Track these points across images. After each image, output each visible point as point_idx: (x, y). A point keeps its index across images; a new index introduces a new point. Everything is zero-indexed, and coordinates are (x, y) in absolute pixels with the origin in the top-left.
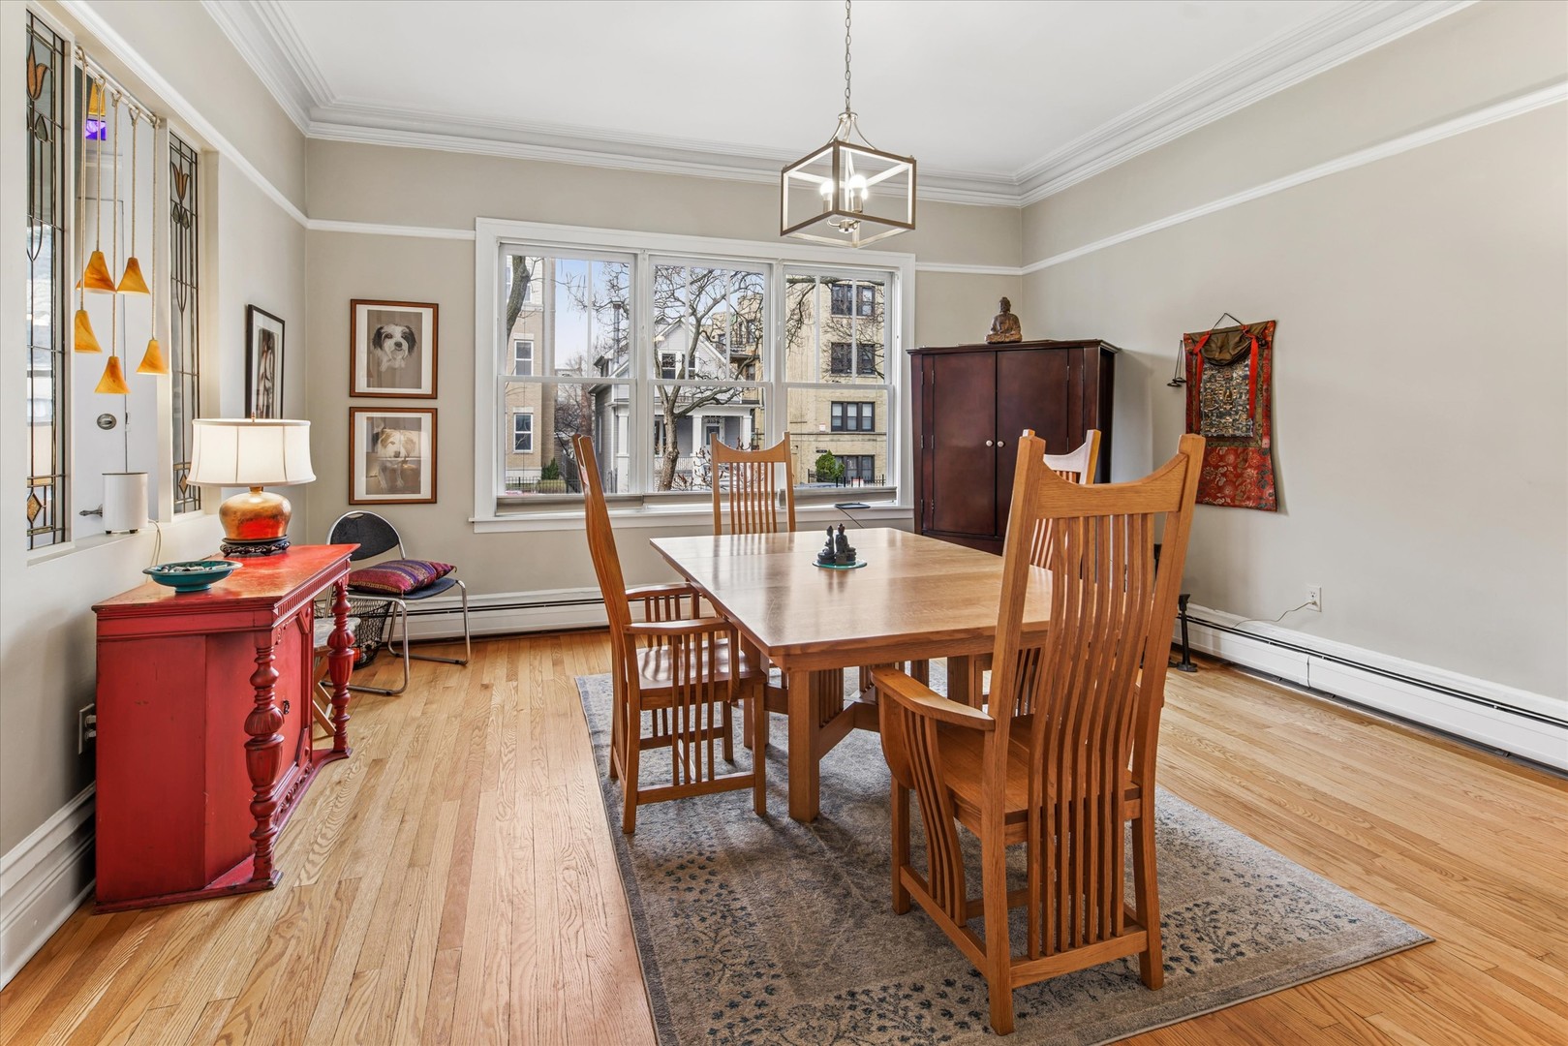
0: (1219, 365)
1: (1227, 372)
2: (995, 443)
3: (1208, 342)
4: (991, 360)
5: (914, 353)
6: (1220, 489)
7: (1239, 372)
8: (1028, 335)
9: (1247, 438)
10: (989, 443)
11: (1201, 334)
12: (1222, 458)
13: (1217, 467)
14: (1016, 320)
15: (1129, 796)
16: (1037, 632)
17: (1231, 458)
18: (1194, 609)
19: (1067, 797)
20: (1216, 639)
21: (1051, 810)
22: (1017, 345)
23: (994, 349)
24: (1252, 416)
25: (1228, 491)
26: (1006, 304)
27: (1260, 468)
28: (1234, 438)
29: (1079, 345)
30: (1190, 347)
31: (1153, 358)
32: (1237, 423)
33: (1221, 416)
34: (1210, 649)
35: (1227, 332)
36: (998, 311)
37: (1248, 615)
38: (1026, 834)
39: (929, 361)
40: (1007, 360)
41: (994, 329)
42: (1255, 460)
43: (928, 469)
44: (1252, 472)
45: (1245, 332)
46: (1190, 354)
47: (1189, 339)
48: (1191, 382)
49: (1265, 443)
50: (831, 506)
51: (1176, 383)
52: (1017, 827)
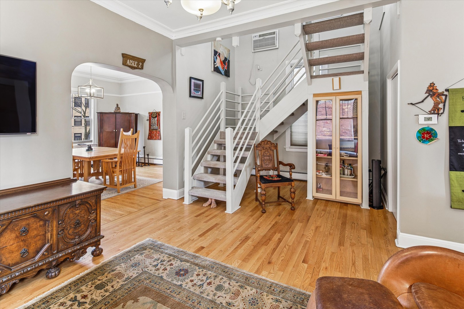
0: (153, 118)
1: (154, 119)
2: (115, 131)
3: (152, 114)
4: (115, 115)
5: (98, 113)
6: (154, 137)
7: (156, 119)
8: (122, 111)
9: (157, 129)
10: (114, 130)
11: (151, 112)
12: (154, 132)
13: (153, 134)
14: (119, 108)
15: (133, 168)
16: (122, 154)
17: (155, 132)
18: (150, 157)
19: (126, 169)
20: (153, 160)
21: (124, 170)
22: (119, 113)
23: (115, 113)
24: (157, 126)
25: (155, 137)
26: (117, 105)
27: (159, 133)
28: (155, 129)
29: (131, 113)
30: (150, 114)
31: (144, 115)
32: (155, 127)
33: (154, 126)
34: (152, 163)
35: (154, 112)
36: (116, 106)
37: (157, 156)
38: (122, 173)
39: (102, 114)
40: (118, 115)
41: (115, 109)
42: (158, 133)
43: (101, 135)
44: (158, 134)
45: (157, 113)
46: (149, 115)
47: (149, 113)
48: (150, 120)
49: (159, 130)
50: (77, 145)
51: (147, 120)
52: (121, 172)
